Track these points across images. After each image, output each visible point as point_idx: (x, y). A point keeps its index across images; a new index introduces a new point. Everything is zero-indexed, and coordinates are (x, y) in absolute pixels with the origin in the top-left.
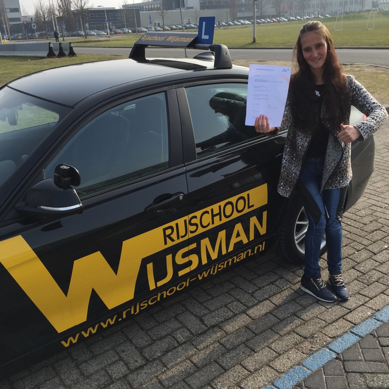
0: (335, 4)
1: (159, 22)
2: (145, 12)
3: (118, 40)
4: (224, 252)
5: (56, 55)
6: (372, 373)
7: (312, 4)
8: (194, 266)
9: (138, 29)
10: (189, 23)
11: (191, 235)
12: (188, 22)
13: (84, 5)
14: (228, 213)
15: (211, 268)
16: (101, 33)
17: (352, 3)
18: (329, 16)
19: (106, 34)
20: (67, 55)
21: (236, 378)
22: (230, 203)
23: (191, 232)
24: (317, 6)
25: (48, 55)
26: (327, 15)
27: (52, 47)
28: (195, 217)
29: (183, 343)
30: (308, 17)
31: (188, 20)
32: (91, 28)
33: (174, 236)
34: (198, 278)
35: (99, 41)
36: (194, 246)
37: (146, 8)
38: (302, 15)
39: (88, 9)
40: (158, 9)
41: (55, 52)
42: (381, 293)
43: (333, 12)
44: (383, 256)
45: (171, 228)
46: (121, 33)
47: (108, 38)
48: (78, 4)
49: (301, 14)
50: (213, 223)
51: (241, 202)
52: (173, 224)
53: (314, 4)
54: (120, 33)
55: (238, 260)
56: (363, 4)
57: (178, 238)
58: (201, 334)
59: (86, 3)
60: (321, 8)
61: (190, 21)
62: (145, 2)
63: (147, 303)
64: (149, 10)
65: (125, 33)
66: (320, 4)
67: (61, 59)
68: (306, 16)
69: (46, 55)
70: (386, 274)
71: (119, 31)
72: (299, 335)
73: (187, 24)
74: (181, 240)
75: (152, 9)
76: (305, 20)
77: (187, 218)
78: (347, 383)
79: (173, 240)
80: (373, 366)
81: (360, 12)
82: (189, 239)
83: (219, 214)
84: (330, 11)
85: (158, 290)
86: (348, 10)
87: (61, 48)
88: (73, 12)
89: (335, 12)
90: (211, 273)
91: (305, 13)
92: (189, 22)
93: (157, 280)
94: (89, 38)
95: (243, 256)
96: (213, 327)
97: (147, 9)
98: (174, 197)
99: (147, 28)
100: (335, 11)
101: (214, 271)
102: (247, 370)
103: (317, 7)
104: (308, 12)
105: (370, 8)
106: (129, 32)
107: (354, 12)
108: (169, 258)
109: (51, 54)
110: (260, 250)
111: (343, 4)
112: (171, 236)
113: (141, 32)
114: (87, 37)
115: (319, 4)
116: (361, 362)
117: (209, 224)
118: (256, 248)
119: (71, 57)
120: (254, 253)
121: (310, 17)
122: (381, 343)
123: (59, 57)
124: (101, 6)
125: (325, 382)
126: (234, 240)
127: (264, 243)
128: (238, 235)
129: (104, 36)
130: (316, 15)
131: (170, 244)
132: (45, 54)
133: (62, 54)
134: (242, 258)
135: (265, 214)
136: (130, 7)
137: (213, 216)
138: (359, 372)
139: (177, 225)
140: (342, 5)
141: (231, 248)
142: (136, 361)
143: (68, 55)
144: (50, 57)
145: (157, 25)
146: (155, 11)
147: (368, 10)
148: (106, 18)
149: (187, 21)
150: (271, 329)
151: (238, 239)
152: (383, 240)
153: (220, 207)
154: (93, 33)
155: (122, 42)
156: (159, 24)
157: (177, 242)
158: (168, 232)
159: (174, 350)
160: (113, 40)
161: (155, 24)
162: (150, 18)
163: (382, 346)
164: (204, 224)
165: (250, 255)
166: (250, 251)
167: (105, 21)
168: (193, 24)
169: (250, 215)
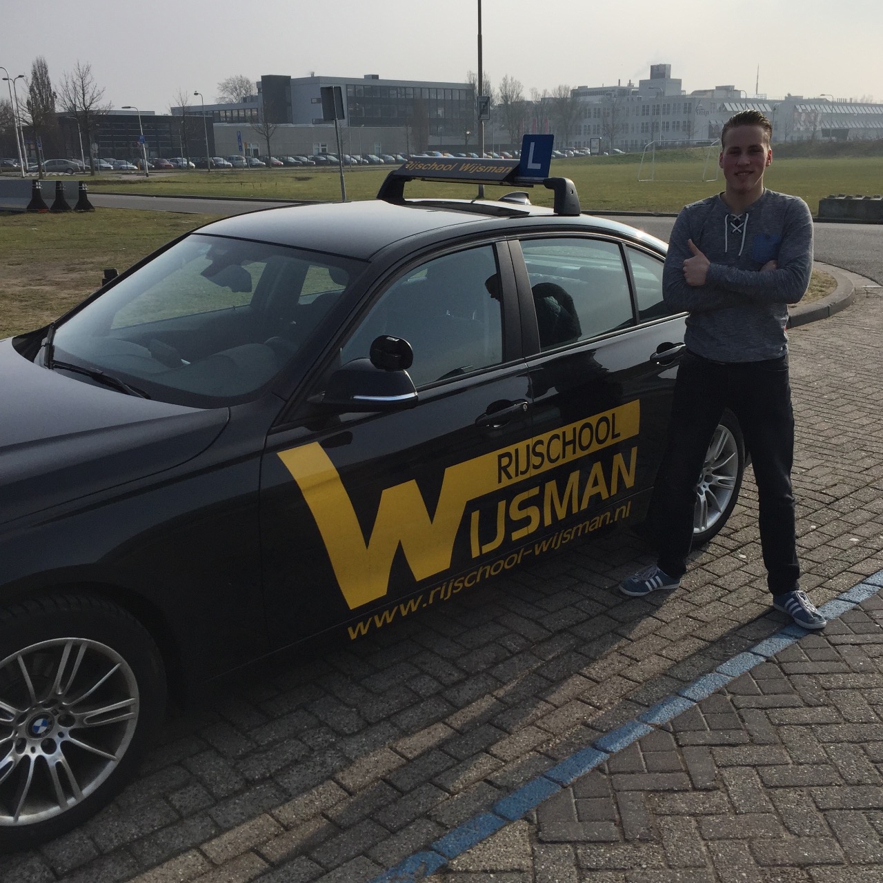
0: (633, 128)
1: (256, 147)
2: (226, 125)
3: (169, 182)
4: (575, 510)
5: (46, 208)
6: (827, 673)
7: (585, 126)
8: (533, 527)
9: (210, 159)
10: (324, 153)
11: (533, 472)
12: (321, 151)
13: (91, 104)
14: (585, 443)
15: (554, 535)
16: (125, 166)
17: (668, 127)
18: (621, 152)
19: (136, 168)
20: (73, 208)
21: (619, 691)
22: (588, 425)
23: (535, 467)
24: (594, 130)
25: (28, 207)
26: (618, 150)
27: (39, 189)
28: (540, 442)
29: (518, 653)
30: (577, 152)
31: (322, 146)
32: (103, 155)
33: (512, 470)
34: (534, 551)
35: (124, 182)
36: (535, 491)
37: (226, 117)
38: (564, 146)
39: (99, 111)
40: (253, 119)
41: (45, 201)
42: (816, 587)
43: (629, 143)
44: (812, 540)
45: (508, 455)
46: (172, 168)
47: (144, 177)
48: (77, 100)
49: (562, 146)
50: (564, 457)
51: (603, 425)
52: (511, 449)
53: (589, 126)
54: (168, 167)
55: (591, 530)
56: (689, 130)
57: (517, 475)
58: (542, 641)
59: (95, 100)
60: (604, 135)
61: (327, 148)
62: (223, 103)
63: (462, 582)
64: (232, 121)
65: (180, 167)
66: (602, 126)
67: (60, 215)
68: (572, 151)
69: (25, 207)
70: (820, 563)
71: (167, 162)
72: (702, 639)
73: (319, 154)
74: (521, 478)
75: (240, 120)
76: (571, 157)
77: (531, 442)
78: (791, 687)
79: (509, 477)
80: (826, 667)
81: (686, 145)
82: (530, 478)
83: (573, 442)
84: (623, 141)
85: (483, 558)
86: (660, 141)
87: (59, 193)
88: (61, 117)
89: (632, 145)
90: (553, 546)
91: (571, 143)
92: (324, 150)
93: (482, 543)
94: (100, 176)
95: (598, 521)
96: (560, 632)
97: (228, 119)
98: (516, 406)
99: (229, 159)
100: (632, 141)
101: (557, 542)
102: (633, 681)
103: (594, 133)
104: (576, 143)
105: (705, 138)
106: (188, 167)
107: (673, 146)
108: (502, 505)
109: (36, 205)
110: (623, 517)
111: (650, 129)
112: (508, 469)
113: (218, 166)
114: (96, 172)
115: (598, 126)
116: (807, 663)
117: (558, 458)
118: (618, 510)
119: (82, 212)
120: (614, 519)
121: (582, 152)
122: (833, 642)
123: (56, 212)
124: (129, 107)
125: (757, 686)
126: (590, 491)
127: (630, 503)
128: (596, 483)
129: (133, 172)
130: (594, 148)
131: (506, 482)
132: (23, 204)
133: (60, 206)
134: (596, 527)
135: (634, 450)
136: (195, 113)
137: (565, 444)
138: (806, 674)
139: (517, 451)
140: (647, 131)
141: (584, 505)
142: (450, 674)
143: (75, 209)
144: (33, 212)
145: (252, 153)
146: (248, 125)
147: (702, 143)
148: (141, 134)
149: (321, 148)
150: (653, 634)
151: (595, 491)
152: (808, 518)
153: (574, 429)
154: (105, 165)
155: (183, 187)
156: (256, 151)
157: (515, 480)
158: (505, 461)
159: (507, 662)
160: (158, 182)
161: (248, 151)
162: (239, 138)
163: (834, 645)
164: (553, 457)
165: (607, 523)
166: (608, 514)
167: (138, 139)
168: (333, 155)
169: (614, 449)
